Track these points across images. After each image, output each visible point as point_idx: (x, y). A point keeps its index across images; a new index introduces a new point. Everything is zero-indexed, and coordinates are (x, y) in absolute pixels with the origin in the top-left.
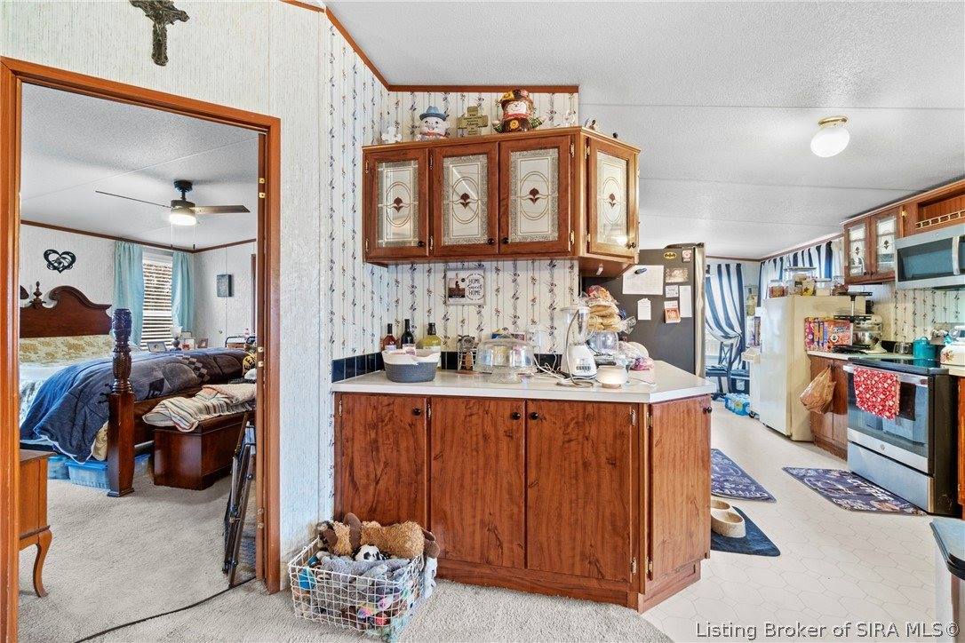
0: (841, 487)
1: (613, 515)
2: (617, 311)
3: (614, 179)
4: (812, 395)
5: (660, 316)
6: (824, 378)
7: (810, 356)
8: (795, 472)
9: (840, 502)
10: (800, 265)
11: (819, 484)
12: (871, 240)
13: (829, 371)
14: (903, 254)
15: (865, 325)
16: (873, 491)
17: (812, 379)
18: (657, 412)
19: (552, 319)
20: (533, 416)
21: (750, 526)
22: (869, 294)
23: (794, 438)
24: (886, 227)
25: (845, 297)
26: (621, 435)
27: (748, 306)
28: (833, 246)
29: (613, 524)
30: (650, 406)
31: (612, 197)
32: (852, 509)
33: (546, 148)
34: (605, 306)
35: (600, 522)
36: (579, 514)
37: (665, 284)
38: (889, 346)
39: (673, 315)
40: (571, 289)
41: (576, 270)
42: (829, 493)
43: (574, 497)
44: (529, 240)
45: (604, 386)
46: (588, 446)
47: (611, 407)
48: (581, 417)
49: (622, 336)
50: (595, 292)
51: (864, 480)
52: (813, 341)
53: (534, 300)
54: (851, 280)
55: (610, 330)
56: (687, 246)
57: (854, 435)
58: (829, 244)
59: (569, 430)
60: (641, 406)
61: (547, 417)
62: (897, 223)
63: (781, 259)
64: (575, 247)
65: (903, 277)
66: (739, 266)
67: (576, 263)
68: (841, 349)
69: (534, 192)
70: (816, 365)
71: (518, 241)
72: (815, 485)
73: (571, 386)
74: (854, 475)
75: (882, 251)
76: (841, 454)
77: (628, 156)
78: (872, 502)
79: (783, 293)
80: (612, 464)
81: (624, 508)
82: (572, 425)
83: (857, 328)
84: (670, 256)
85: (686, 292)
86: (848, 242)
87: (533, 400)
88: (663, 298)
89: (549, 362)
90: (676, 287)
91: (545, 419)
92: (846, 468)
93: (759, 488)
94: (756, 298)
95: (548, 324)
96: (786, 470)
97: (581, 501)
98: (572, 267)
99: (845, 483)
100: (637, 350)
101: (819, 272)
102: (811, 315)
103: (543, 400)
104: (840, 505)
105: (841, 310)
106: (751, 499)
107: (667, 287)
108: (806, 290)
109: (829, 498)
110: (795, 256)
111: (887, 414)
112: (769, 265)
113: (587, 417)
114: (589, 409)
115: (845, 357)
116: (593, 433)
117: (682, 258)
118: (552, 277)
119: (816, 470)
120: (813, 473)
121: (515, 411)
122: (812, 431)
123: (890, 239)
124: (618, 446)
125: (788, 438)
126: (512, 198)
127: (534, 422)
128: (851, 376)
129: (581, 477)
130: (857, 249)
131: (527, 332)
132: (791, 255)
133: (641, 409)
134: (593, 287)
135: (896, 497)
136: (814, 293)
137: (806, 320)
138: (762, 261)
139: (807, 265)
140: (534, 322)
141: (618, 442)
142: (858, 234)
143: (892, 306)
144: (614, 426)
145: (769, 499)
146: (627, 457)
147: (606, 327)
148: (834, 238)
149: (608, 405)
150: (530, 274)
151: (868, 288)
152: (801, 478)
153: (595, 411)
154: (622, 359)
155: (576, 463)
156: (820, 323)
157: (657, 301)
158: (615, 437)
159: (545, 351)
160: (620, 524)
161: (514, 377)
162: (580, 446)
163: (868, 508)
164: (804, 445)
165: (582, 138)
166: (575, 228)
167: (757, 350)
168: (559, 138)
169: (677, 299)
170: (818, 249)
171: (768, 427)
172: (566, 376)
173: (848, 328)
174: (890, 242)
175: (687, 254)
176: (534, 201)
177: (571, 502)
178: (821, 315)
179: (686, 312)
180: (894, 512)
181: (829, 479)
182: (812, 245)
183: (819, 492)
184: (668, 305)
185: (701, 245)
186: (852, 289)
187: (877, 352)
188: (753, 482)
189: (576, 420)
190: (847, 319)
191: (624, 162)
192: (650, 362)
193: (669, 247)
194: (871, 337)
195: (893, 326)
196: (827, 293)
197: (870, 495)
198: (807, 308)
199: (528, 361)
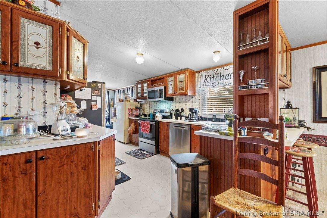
0: (138, 154)
1: (85, 190)
2: (76, 105)
3: (78, 50)
4: (130, 130)
5: (90, 107)
6: (133, 125)
7: (129, 119)
8: (128, 153)
9: (139, 158)
10: (125, 93)
11: (134, 154)
12: (142, 88)
13: (134, 123)
14: (149, 92)
15: (141, 110)
16: (144, 152)
17: (130, 126)
18: (101, 144)
19: (45, 108)
20: (42, 158)
21: (122, 174)
22: (142, 102)
23: (126, 143)
24: (145, 85)
25: (137, 103)
26: (88, 156)
27: (111, 104)
28: (133, 89)
29: (85, 194)
30: (99, 142)
31: (78, 58)
32: (142, 159)
33: (45, 24)
34: (71, 103)
35: (79, 196)
36: (68, 198)
37: (92, 96)
38: (145, 115)
39: (95, 107)
40: (56, 95)
41: (59, 86)
42: (136, 156)
43: (66, 190)
44: (34, 67)
45: (78, 137)
46: (73, 165)
47: (84, 145)
48: (69, 152)
49: (78, 115)
50: (65, 97)
51: (142, 150)
52: (130, 114)
53: (33, 99)
54: (138, 98)
55: (73, 113)
56: (100, 82)
57: (140, 139)
58: (132, 88)
59: (63, 160)
60: (96, 142)
61: (50, 157)
62: (147, 84)
63: (120, 91)
64: (61, 75)
65: (149, 98)
66: (108, 91)
67: (58, 83)
68: (136, 116)
69: (37, 43)
70: (131, 121)
71: (25, 66)
72: (133, 155)
73: (61, 140)
74: (140, 149)
75: (145, 91)
76: (137, 145)
77: (84, 43)
78: (145, 156)
79: (122, 101)
80: (84, 169)
81: (89, 185)
82: (65, 158)
83: (140, 111)
84: (94, 85)
85: (99, 99)
86: (137, 88)
87: (41, 150)
88: (91, 100)
89: (45, 129)
90: (96, 97)
91: (49, 158)
92: (139, 148)
93: (121, 161)
94: (113, 102)
95: (43, 110)
96: (126, 153)
97: (69, 191)
98: (56, 84)
99: (139, 152)
100: (84, 121)
101: (130, 96)
102: (130, 107)
103: (47, 149)
104: (139, 159)
105: (136, 106)
106: (120, 165)
107: (93, 97)
108: (128, 100)
109: (137, 157)
110: (124, 90)
111: (147, 132)
112: (117, 92)
113: (72, 152)
114: (74, 148)
115: (138, 118)
116: (75, 158)
117: (98, 87)
118: (45, 88)
119: (132, 151)
120: (132, 152)
121: (29, 158)
122: (130, 140)
123: (146, 88)
124: (87, 161)
125: (124, 143)
126: (21, 42)
127: (42, 161)
128: (140, 123)
129: (69, 179)
130: (145, 89)
131: (29, 115)
132: (123, 90)
133: (96, 144)
134: (64, 94)
135: (149, 153)
136: (130, 101)
137: (128, 109)
138: (115, 91)
139: (127, 93)
140: (32, 110)
141: (87, 159)
142: (139, 86)
143: (145, 105)
144: (85, 153)
145: (124, 163)
146: (91, 164)
147: (72, 112)
148: (133, 86)
149: (81, 145)
150: (30, 85)
151: (141, 100)
152: (130, 154)
153: (76, 148)
154: (81, 125)
155: (67, 174)
156: (132, 109)
157: (89, 102)
158: (85, 158)
159: (41, 124)
160: (88, 192)
161: (24, 140)
162: (69, 166)
163: (144, 157)
164: (128, 144)
165: (65, 27)
166: (62, 66)
167: (115, 118)
168: (54, 22)
169: (96, 101)
170: (130, 89)
171: (118, 141)
172: (56, 135)
173: (138, 111)
174: (146, 89)
175: (100, 85)
176: (38, 48)
177: (64, 194)
178: (132, 107)
179: (99, 106)
180: (149, 156)
181: (136, 152)
182: (128, 87)
183: (135, 157)
184: (93, 103)
185: (104, 83)
186: (138, 100)
187: (143, 117)
188: (119, 159)
189: (67, 155)
190: (137, 108)
191: (82, 45)
192: (90, 125)
193: (93, 82)
194: (142, 113)
195: (145, 110)
196: (133, 101)
197: (144, 154)
198: (128, 105)
199: (34, 131)
